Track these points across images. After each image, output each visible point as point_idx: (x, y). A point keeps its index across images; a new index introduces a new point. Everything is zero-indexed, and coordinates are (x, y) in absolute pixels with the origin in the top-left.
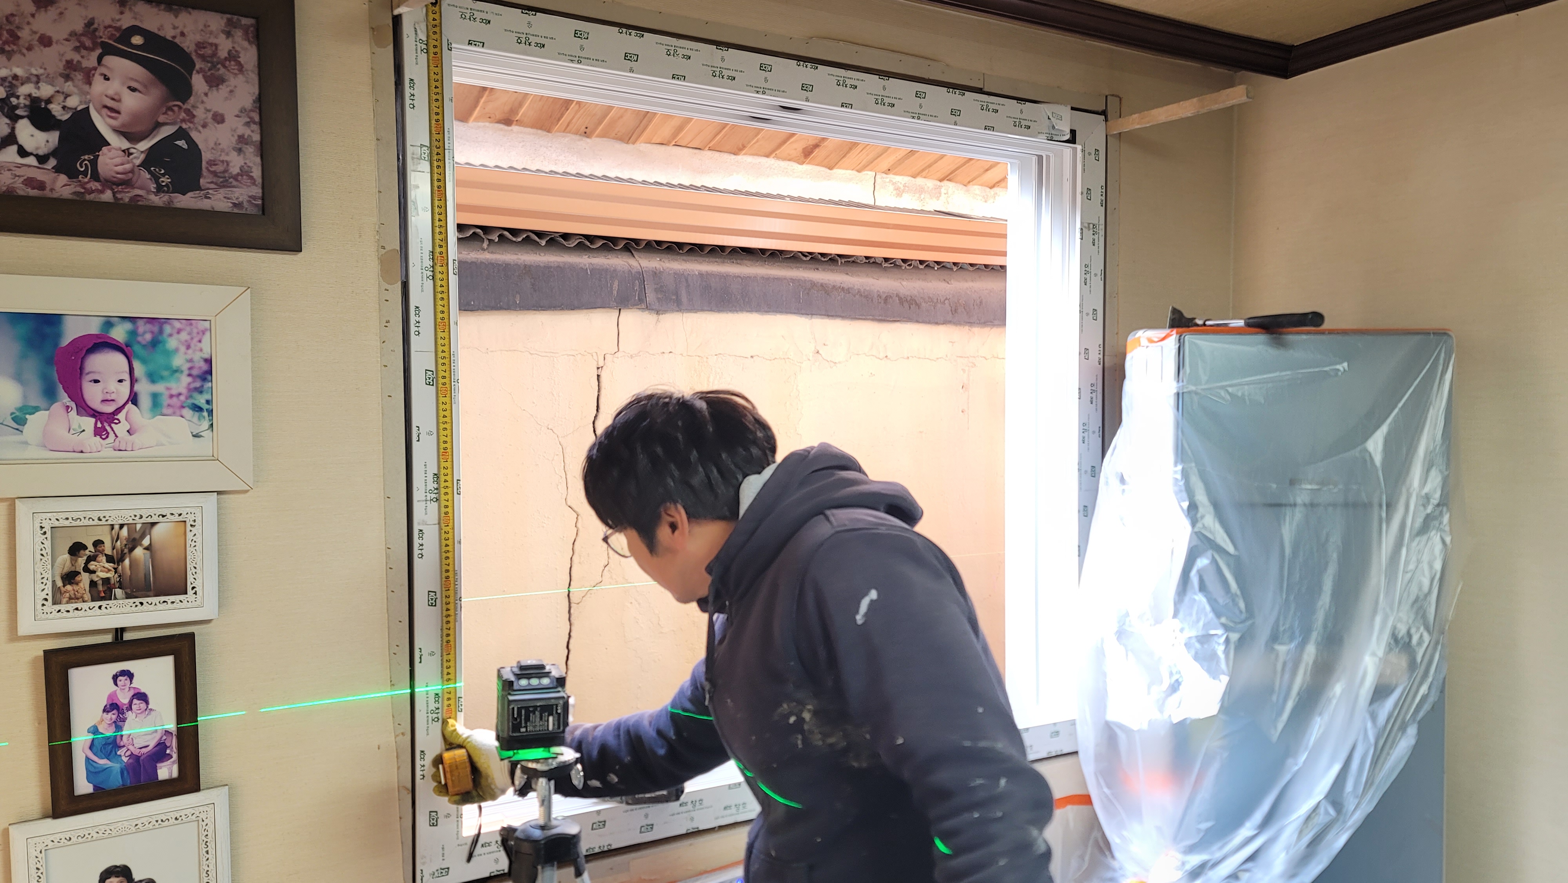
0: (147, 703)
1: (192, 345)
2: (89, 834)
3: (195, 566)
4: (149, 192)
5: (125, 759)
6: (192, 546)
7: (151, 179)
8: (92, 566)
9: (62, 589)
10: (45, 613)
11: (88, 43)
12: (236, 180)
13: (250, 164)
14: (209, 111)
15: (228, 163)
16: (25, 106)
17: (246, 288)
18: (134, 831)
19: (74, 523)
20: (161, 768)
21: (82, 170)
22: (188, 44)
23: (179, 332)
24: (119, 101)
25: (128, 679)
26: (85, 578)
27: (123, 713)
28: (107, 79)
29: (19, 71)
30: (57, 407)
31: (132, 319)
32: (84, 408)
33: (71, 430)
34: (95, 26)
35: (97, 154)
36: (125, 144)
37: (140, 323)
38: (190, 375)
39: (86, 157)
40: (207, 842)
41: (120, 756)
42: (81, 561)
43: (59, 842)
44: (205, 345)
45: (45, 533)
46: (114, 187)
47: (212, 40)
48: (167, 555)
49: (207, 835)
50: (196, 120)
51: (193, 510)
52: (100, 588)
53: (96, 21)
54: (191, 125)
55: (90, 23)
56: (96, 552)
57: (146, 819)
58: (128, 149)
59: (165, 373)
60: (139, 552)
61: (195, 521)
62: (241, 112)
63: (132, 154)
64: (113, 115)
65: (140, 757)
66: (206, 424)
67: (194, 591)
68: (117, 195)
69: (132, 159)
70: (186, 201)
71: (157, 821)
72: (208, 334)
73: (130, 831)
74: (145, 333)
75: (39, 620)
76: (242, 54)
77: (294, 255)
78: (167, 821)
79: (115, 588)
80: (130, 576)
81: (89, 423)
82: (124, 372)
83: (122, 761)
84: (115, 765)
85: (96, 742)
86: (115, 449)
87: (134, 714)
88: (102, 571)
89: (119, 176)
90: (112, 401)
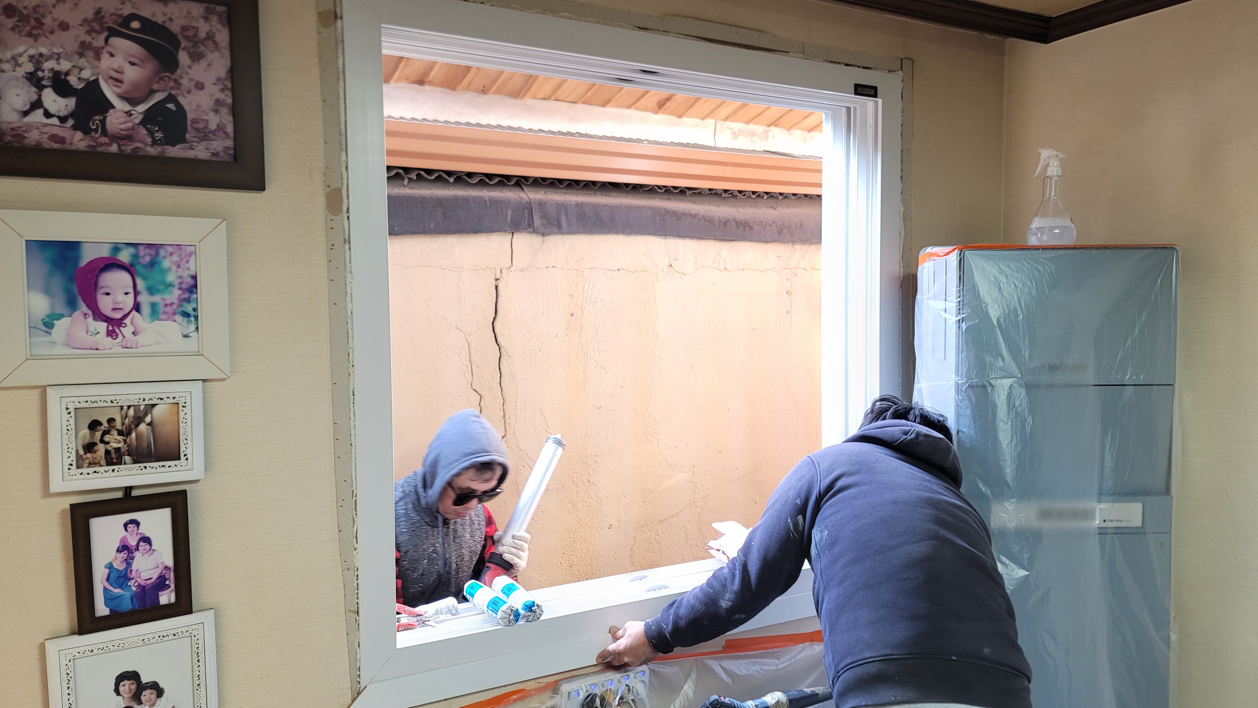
0: (151, 545)
1: (182, 265)
2: (107, 647)
3: (186, 438)
4: (146, 144)
5: (134, 589)
6: (184, 422)
7: (147, 134)
8: (107, 438)
9: (84, 457)
10: (71, 476)
11: (97, 27)
12: (214, 135)
13: (225, 122)
14: (192, 80)
15: (207, 121)
16: (49, 78)
17: (222, 220)
18: (142, 644)
19: (93, 405)
20: (162, 596)
21: (94, 127)
22: (175, 28)
23: (171, 254)
24: (122, 73)
25: (136, 526)
26: (101, 448)
27: (132, 553)
28: (112, 55)
29: (44, 50)
30: (77, 314)
31: (135, 245)
32: (99, 315)
33: (89, 333)
34: (102, 14)
35: (106, 115)
36: (127, 107)
37: (141, 248)
38: (180, 289)
39: (97, 118)
40: (198, 653)
41: (130, 586)
42: (98, 434)
43: (83, 653)
44: (192, 264)
45: (69, 413)
46: (119, 141)
47: (194, 24)
48: (166, 430)
49: (198, 648)
50: (182, 87)
51: (184, 395)
53: (103, 10)
54: (178, 92)
55: (98, 12)
56: (109, 427)
57: (151, 635)
58: (130, 111)
59: (161, 287)
60: (143, 427)
61: (185, 403)
62: (217, 80)
63: (132, 115)
64: (118, 84)
65: (146, 587)
66: (193, 327)
67: (185, 458)
69: (134, 119)
71: (159, 637)
72: (193, 257)
73: (138, 645)
74: (145, 255)
75: (67, 480)
76: (217, 35)
77: (259, 193)
78: (167, 636)
79: (125, 455)
80: (136, 446)
81: (102, 326)
82: (129, 286)
83: (132, 589)
84: (126, 593)
85: (111, 575)
86: (123, 348)
87: (141, 554)
88: (114, 442)
89: (123, 132)
90: (120, 309)
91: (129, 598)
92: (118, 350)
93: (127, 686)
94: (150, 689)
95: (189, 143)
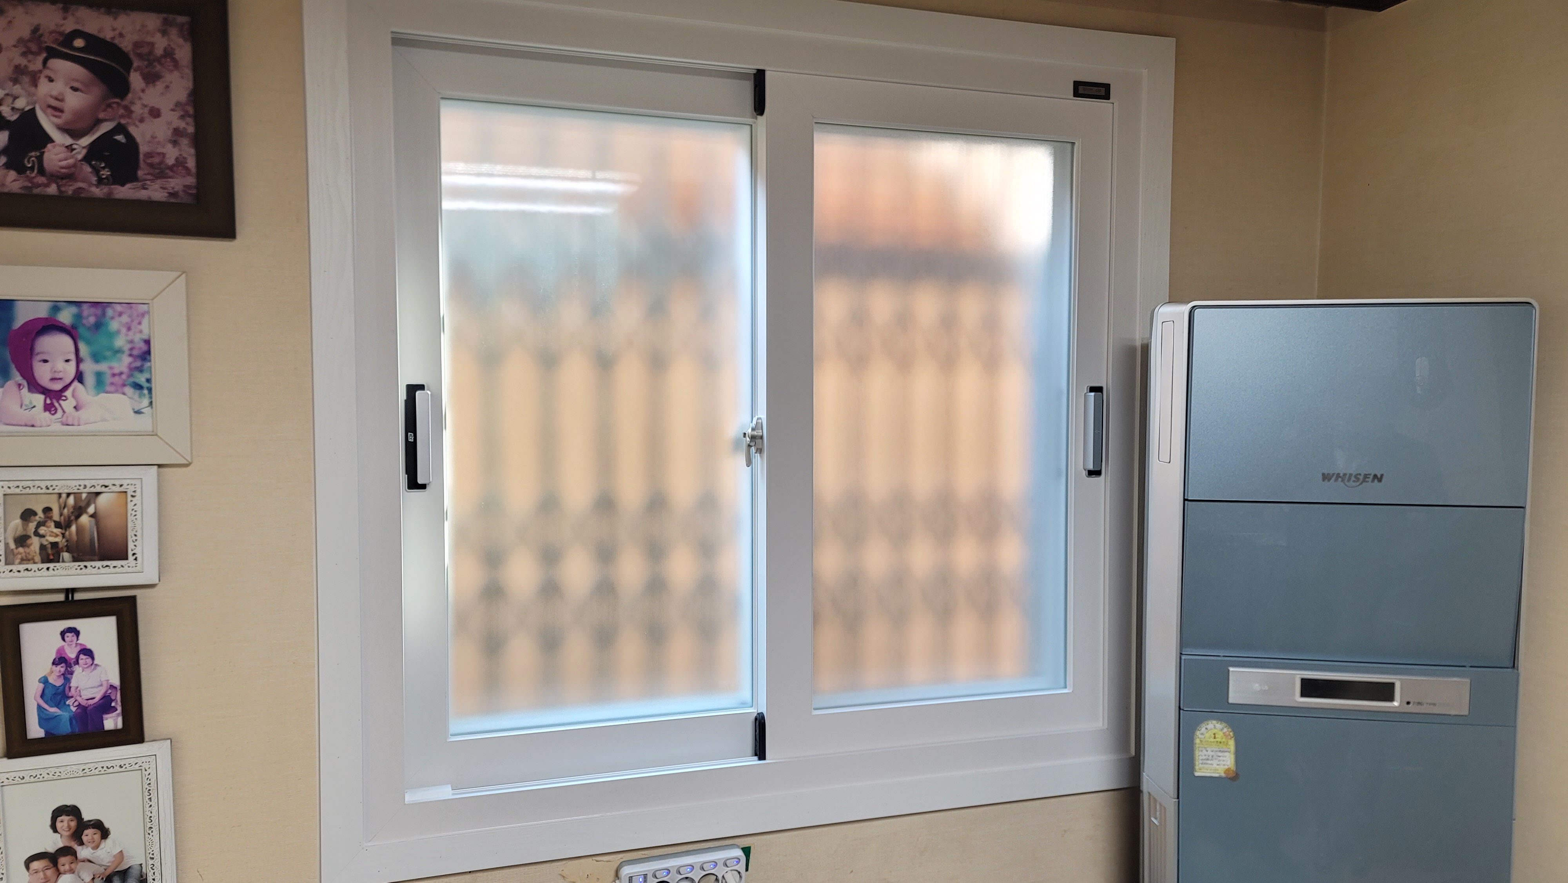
0: (93, 658)
1: (132, 327)
2: (41, 775)
3: (136, 533)
4: (91, 184)
5: (74, 709)
6: (133, 515)
7: (91, 172)
8: (42, 530)
9: (16, 551)
11: (34, 48)
12: (172, 171)
13: (185, 155)
14: (145, 106)
15: (164, 155)
17: (180, 273)
18: (81, 775)
19: (24, 491)
20: (107, 719)
21: (29, 165)
22: (126, 45)
23: (120, 314)
24: (62, 100)
25: (75, 635)
26: (35, 542)
27: (71, 667)
28: (51, 80)
30: (9, 383)
31: (78, 304)
32: (35, 386)
33: (23, 407)
34: (40, 32)
35: (43, 150)
36: (69, 141)
37: (85, 306)
38: (131, 355)
39: (33, 154)
40: (148, 790)
41: (69, 705)
42: (32, 526)
43: (13, 780)
44: (145, 326)
46: (59, 181)
47: (149, 39)
48: (111, 523)
49: (150, 784)
50: (134, 115)
51: (133, 482)
52: (50, 551)
53: (42, 28)
54: (130, 121)
55: (36, 30)
56: (45, 518)
57: (92, 765)
58: (71, 145)
59: (108, 354)
60: (84, 519)
61: (135, 492)
62: (176, 105)
63: (75, 149)
64: (58, 114)
65: (87, 707)
66: (146, 402)
67: (134, 557)
68: (62, 189)
69: (76, 153)
70: (125, 192)
71: (103, 767)
72: (147, 317)
73: (78, 775)
74: (89, 316)
76: (177, 52)
77: (231, 241)
78: (112, 768)
79: (63, 551)
80: (77, 541)
81: (39, 399)
82: (69, 353)
83: (71, 710)
84: (64, 713)
85: (46, 691)
86: (63, 424)
87: (81, 668)
88: (50, 536)
89: (64, 171)
90: (60, 379)
91: (68, 719)
92: (57, 427)
93: (64, 822)
94: (93, 828)
95: (141, 181)
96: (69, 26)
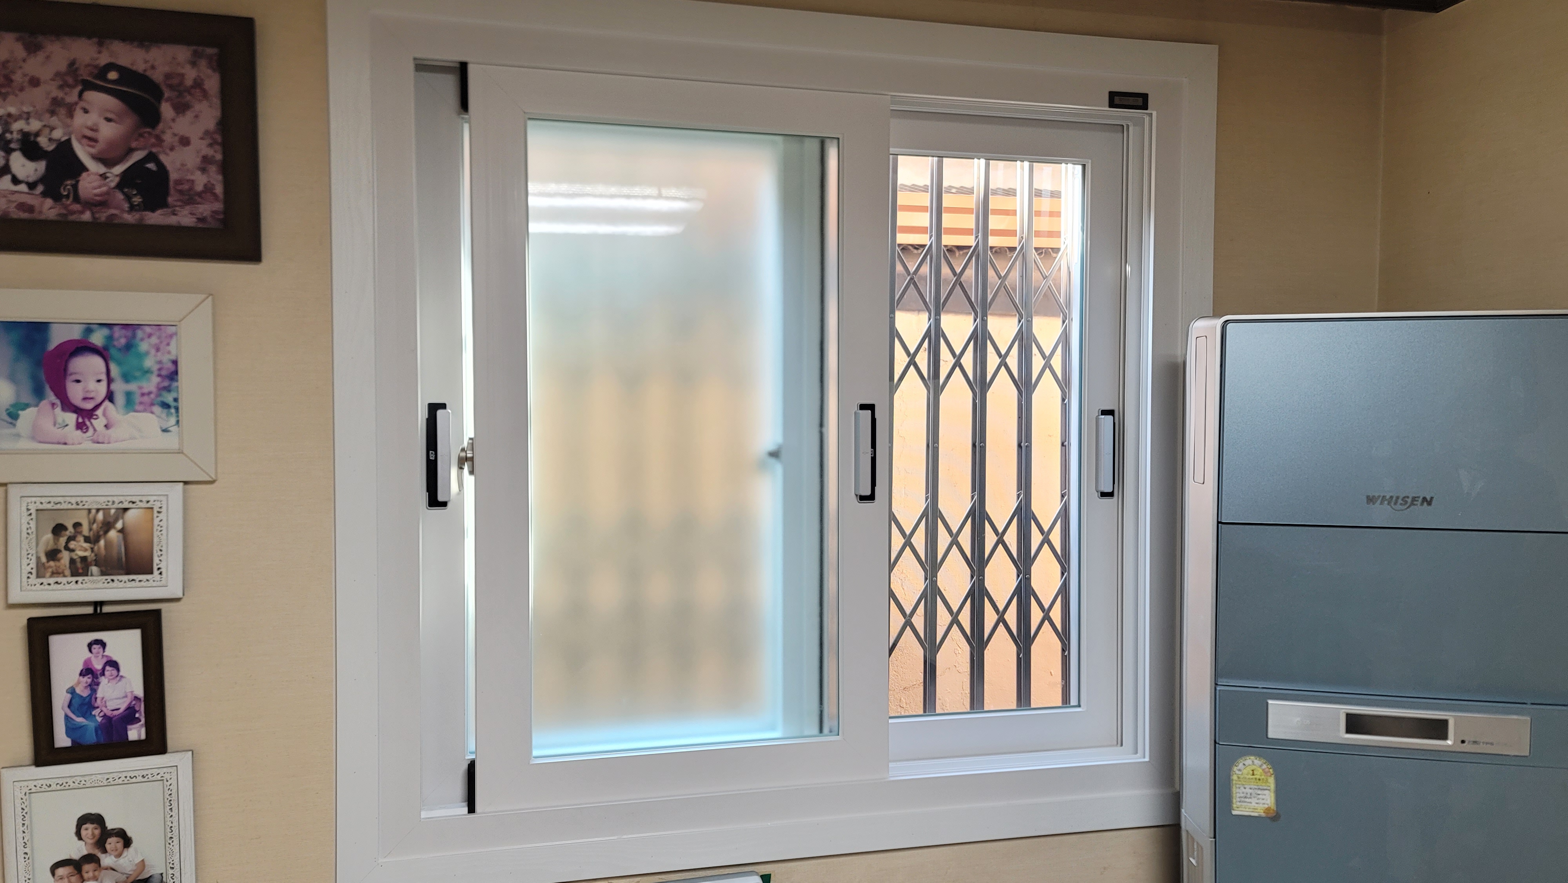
0: (118, 670)
1: (161, 349)
2: (67, 783)
3: (161, 548)
4: (123, 211)
5: (99, 719)
6: (157, 531)
7: (124, 199)
8: (72, 545)
9: (47, 565)
10: (30, 586)
11: (70, 80)
12: (201, 197)
13: (213, 182)
14: (175, 135)
16: (18, 140)
17: (203, 296)
18: (105, 784)
19: (60, 507)
20: (131, 730)
21: (65, 193)
23: (150, 336)
24: (96, 131)
25: (102, 647)
26: (65, 556)
27: (97, 678)
28: (86, 111)
29: (12, 110)
30: (44, 403)
31: (109, 326)
32: (68, 406)
33: (56, 425)
34: (77, 65)
35: (78, 179)
36: (102, 169)
37: (116, 329)
38: (159, 375)
39: (69, 182)
40: (169, 800)
41: (95, 716)
42: (63, 540)
43: (40, 787)
44: (173, 348)
45: (30, 514)
46: (93, 208)
47: (180, 70)
48: (138, 538)
49: (171, 794)
50: (165, 144)
51: (159, 498)
52: (79, 565)
53: (78, 61)
55: (72, 64)
56: (75, 533)
57: (116, 774)
58: (105, 173)
59: (138, 374)
60: (113, 534)
61: (161, 508)
62: (205, 134)
63: (108, 177)
64: (92, 143)
65: (112, 718)
66: (173, 420)
67: (159, 572)
69: (109, 182)
70: (155, 218)
71: (126, 777)
72: (174, 338)
73: (102, 784)
74: (121, 337)
75: (25, 591)
76: (206, 82)
77: (258, 264)
78: (135, 778)
79: (91, 565)
80: (105, 556)
81: (71, 418)
82: (101, 373)
83: (97, 720)
84: (90, 723)
85: (73, 701)
86: (94, 442)
87: (107, 680)
88: (80, 550)
89: (98, 198)
90: (92, 398)
91: (94, 729)
92: (89, 445)
93: (89, 830)
94: (116, 837)
96: (104, 60)
